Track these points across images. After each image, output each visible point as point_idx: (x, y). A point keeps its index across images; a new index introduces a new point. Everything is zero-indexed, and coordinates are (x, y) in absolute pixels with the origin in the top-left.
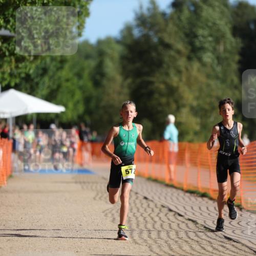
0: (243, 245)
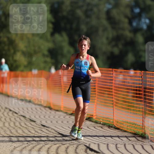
0: (52, 129)
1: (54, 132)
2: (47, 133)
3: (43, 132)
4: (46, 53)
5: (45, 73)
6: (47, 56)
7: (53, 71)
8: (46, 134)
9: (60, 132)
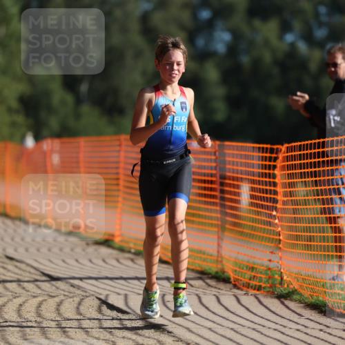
0: (28, 265)
1: (32, 271)
2: (17, 274)
3: (9, 271)
4: (14, 104)
5: (12, 147)
6: (17, 112)
7: (30, 142)
8: (17, 276)
9: (46, 272)
